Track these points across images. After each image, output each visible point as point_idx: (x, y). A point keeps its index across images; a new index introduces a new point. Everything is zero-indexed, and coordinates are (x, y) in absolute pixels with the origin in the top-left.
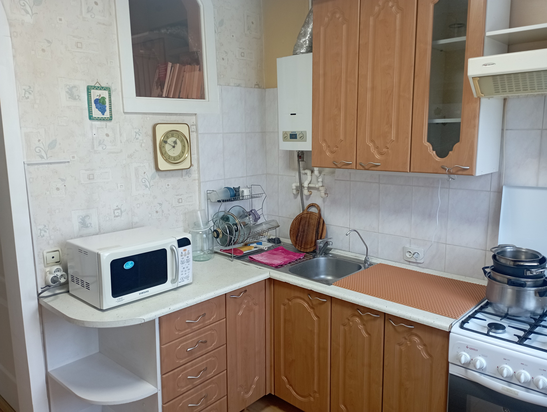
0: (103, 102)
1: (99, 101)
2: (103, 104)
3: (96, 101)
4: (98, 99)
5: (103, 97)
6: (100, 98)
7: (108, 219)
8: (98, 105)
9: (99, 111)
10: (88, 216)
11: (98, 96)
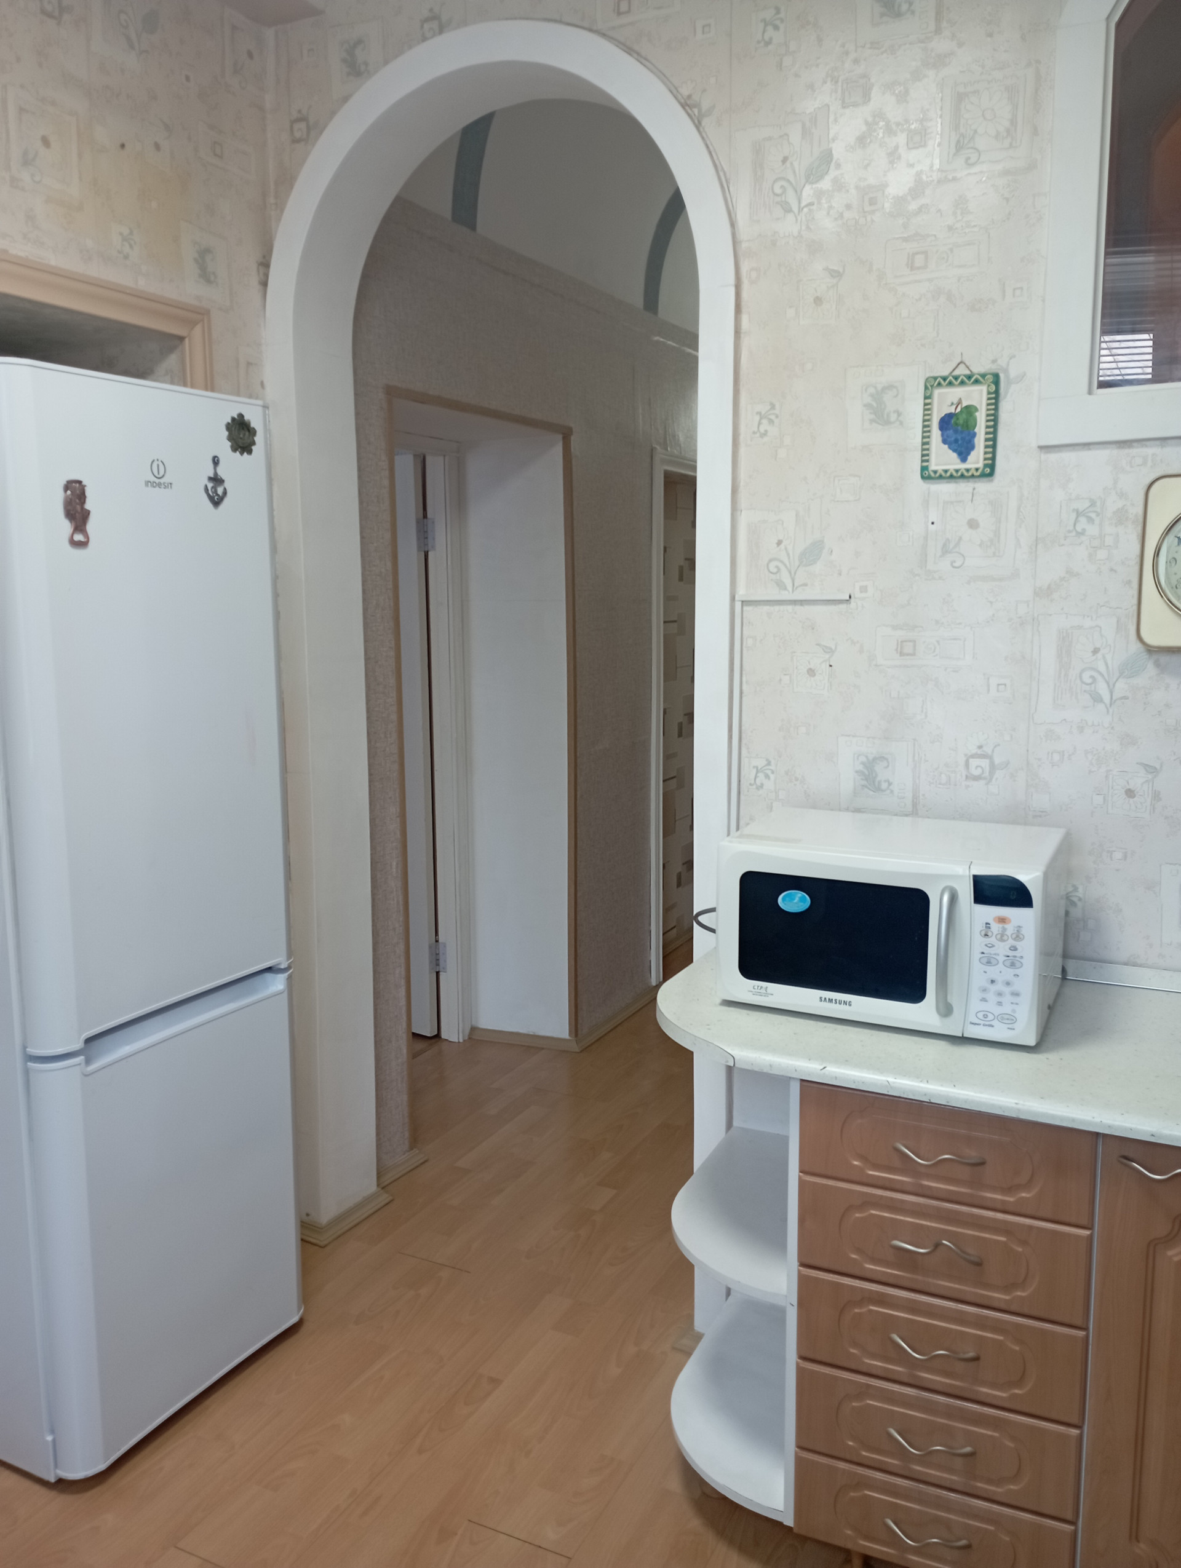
0: (966, 422)
1: (953, 421)
2: (967, 426)
3: (946, 422)
4: (951, 414)
5: (967, 407)
6: (959, 410)
7: (944, 778)
8: (950, 432)
9: (951, 451)
10: (886, 759)
11: (952, 404)
